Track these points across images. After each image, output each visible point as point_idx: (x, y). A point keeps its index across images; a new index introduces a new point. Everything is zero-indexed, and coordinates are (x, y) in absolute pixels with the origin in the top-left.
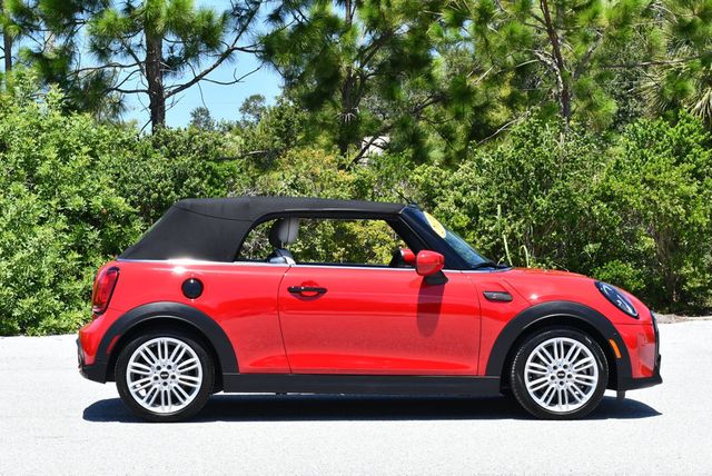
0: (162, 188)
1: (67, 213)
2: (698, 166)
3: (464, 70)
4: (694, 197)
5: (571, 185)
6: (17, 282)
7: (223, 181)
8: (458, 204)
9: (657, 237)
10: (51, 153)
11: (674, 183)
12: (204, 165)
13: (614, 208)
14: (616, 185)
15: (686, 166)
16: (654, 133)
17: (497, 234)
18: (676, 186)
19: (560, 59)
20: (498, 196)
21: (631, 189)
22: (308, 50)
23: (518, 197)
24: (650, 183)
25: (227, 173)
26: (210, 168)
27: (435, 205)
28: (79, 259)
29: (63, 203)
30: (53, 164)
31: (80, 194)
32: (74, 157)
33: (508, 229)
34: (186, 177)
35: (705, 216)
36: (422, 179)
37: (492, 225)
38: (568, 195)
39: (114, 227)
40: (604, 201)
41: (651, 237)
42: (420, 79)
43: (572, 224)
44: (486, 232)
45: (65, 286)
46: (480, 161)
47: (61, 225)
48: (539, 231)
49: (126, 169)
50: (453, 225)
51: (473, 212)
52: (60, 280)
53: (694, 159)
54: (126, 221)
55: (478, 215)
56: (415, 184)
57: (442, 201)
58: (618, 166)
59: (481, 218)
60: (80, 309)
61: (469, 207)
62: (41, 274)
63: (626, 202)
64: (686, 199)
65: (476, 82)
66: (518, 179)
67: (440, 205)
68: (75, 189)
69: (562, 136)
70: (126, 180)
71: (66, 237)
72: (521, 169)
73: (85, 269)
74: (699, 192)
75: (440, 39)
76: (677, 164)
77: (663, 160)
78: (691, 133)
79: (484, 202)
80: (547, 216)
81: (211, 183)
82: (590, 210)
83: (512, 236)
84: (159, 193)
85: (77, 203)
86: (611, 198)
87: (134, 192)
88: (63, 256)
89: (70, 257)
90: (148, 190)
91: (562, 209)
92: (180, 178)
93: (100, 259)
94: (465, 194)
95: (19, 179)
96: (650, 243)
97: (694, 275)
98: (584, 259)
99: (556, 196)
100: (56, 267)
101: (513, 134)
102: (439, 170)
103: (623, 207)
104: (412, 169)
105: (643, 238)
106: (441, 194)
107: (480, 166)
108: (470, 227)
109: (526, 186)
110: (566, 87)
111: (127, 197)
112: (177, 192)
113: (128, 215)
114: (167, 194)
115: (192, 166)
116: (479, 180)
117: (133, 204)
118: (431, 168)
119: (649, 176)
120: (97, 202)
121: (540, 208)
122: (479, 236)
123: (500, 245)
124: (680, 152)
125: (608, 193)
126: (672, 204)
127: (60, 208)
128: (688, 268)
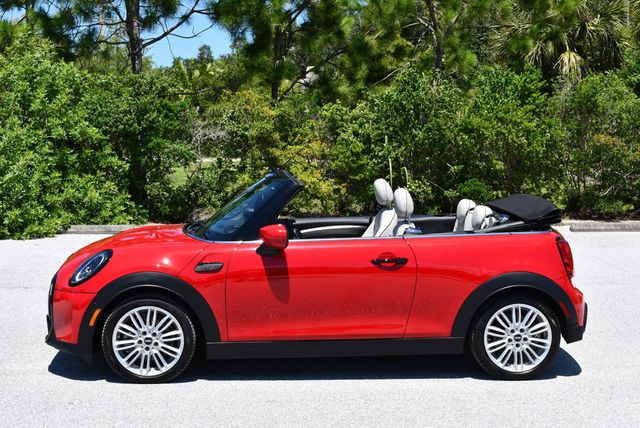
0: (127, 121)
1: (51, 139)
2: (537, 106)
3: (363, 29)
4: (534, 131)
5: (441, 122)
6: (9, 196)
7: (176, 115)
8: (356, 134)
9: (504, 160)
10: (41, 93)
11: (519, 120)
12: (162, 102)
13: (474, 138)
14: (476, 121)
15: (529, 107)
16: (503, 80)
17: (384, 158)
18: (521, 123)
19: (435, 23)
20: (386, 129)
21: (487, 124)
22: (246, 13)
23: (401, 130)
24: (501, 120)
25: (179, 109)
26: (166, 105)
27: (338, 134)
28: (60, 177)
29: (49, 133)
30: (42, 102)
31: (62, 125)
32: (59, 97)
33: (393, 154)
34: (146, 111)
35: (542, 145)
36: (328, 114)
37: (380, 151)
38: (439, 128)
39: (89, 152)
40: (466, 133)
41: (500, 160)
42: (331, 35)
43: (442, 150)
44: (377, 157)
45: (48, 198)
46: (373, 101)
47: (46, 149)
48: (416, 155)
49: (101, 106)
50: (351, 151)
51: (367, 140)
52: (45, 193)
53: (534, 101)
54: (98, 146)
55: (370, 143)
56: (324, 118)
57: (344, 132)
58: (476, 105)
59: (373, 146)
60: (59, 216)
61: (363, 137)
62: (28, 189)
63: (483, 134)
64: (528, 132)
65: (371, 40)
66: (401, 116)
67: (343, 135)
68: (58, 121)
69: (435, 83)
70: (100, 114)
71: (50, 159)
72: (404, 108)
73: (66, 185)
74: (538, 126)
75: (345, 8)
76: (522, 105)
77: (511, 102)
78: (532, 81)
79: (375, 133)
80: (423, 144)
81: (166, 116)
82: (455, 140)
83: (396, 160)
84: (124, 124)
85: (59, 132)
86: (472, 131)
87: (106, 124)
88: (47, 174)
89: (52, 175)
90: (116, 122)
91: (434, 139)
92: (142, 112)
93: (76, 177)
94: (361, 125)
95: (16, 113)
96: (500, 165)
97: (532, 189)
98: (449, 177)
99: (430, 130)
100: (42, 183)
101: (398, 81)
102: (340, 107)
103: (481, 138)
104: (321, 106)
105: (495, 162)
106: (343, 126)
107: (373, 104)
108: (364, 152)
109: (407, 121)
110: (439, 43)
111: (100, 128)
112: (139, 125)
113: (100, 141)
114: (131, 125)
115: (152, 103)
116: (372, 116)
117: (105, 133)
118: (335, 106)
119: (501, 114)
120: (75, 132)
121: (417, 139)
122: (371, 159)
123: (387, 166)
124: (524, 96)
125: (469, 127)
126: (518, 137)
127: (46, 136)
128: (528, 184)
